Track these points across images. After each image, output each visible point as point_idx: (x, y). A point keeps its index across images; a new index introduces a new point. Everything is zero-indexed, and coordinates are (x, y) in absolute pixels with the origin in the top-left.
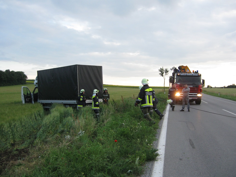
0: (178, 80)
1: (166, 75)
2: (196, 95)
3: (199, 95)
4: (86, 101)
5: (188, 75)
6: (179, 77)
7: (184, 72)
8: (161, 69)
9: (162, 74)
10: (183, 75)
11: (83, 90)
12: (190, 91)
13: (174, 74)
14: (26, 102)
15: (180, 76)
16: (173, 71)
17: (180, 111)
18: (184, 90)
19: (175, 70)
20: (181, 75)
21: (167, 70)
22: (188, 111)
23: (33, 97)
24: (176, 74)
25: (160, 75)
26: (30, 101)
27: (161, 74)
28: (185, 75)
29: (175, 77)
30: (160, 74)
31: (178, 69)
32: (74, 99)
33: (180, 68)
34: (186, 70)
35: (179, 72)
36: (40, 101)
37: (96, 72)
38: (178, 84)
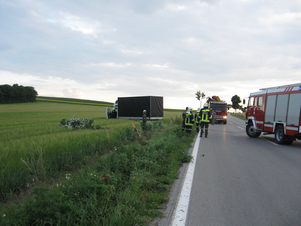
0: (211, 106)
1: (203, 98)
2: (223, 117)
3: (225, 117)
5: (218, 103)
7: (216, 100)
8: (198, 92)
9: (199, 98)
10: (214, 103)
15: (212, 103)
16: (208, 99)
19: (210, 99)
21: (204, 94)
24: (210, 102)
27: (197, 98)
30: (196, 98)
31: (212, 99)
33: (213, 97)
34: (218, 99)
35: (212, 101)
36: (119, 118)
37: (160, 100)
38: (211, 109)
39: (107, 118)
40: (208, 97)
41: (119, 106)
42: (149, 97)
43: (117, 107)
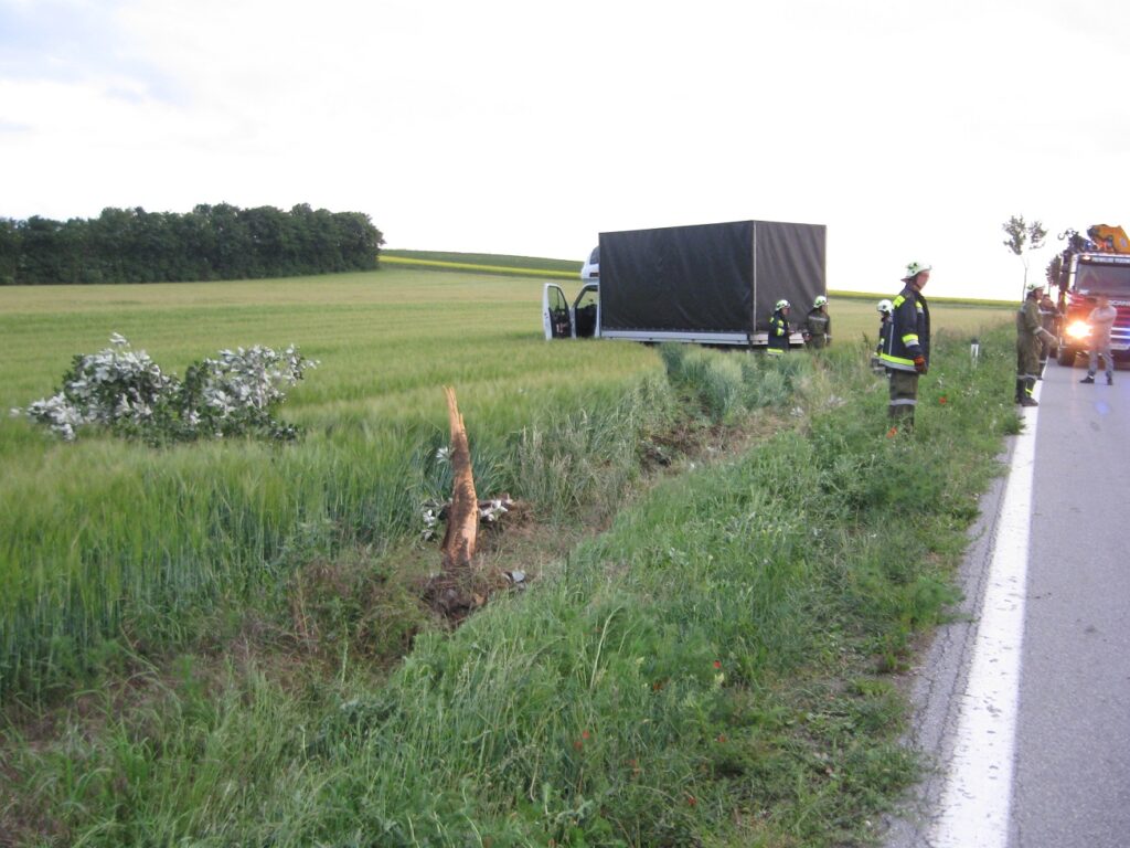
0: (1082, 278)
1: (1035, 247)
4: (791, 338)
5: (1121, 261)
6: (1088, 268)
7: (1108, 248)
8: (1013, 221)
9: (1016, 245)
10: (1102, 260)
11: (784, 302)
12: (1118, 318)
13: (1071, 255)
14: (555, 334)
15: (1090, 263)
16: (1065, 245)
17: (1082, 382)
18: (1095, 313)
19: (1077, 242)
20: (1095, 259)
21: (1043, 228)
22: (1106, 382)
23: (573, 320)
24: (1075, 256)
25: (1008, 247)
26: (566, 334)
27: (1011, 244)
28: (1111, 260)
29: (1074, 268)
30: (1006, 243)
31: (1088, 238)
32: (737, 329)
33: (1093, 232)
34: (1118, 241)
35: (1087, 249)
36: (605, 333)
37: (806, 243)
38: (1083, 292)
39: (549, 334)
40: (1067, 233)
41: (603, 274)
42: (747, 226)
43: (597, 283)
